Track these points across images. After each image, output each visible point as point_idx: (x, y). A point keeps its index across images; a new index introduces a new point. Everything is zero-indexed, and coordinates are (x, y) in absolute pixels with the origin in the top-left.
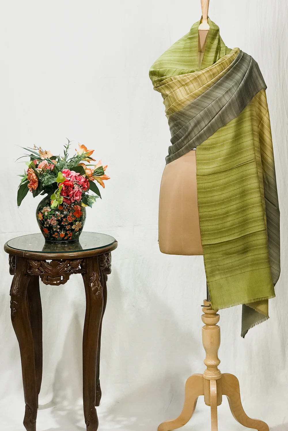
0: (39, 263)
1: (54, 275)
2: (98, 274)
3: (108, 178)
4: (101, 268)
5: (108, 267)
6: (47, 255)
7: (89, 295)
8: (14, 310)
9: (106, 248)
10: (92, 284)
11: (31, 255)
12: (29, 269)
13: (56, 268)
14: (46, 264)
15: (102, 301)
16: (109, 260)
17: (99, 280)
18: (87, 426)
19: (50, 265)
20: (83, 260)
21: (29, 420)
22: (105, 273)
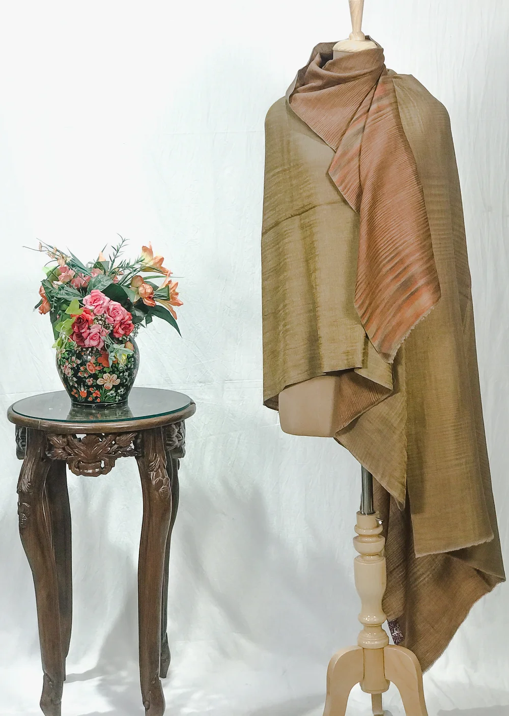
0: (65, 440)
1: (89, 459)
2: (164, 458)
3: (180, 303)
4: (168, 447)
5: (180, 446)
6: (78, 426)
7: (149, 492)
8: (24, 518)
9: (176, 414)
10: (153, 474)
11: (52, 427)
12: (48, 450)
13: (92, 447)
14: (76, 442)
15: (170, 501)
16: (181, 434)
17: (165, 468)
18: (146, 710)
19: (83, 443)
20: (138, 435)
21: (49, 699)
22: (175, 456)
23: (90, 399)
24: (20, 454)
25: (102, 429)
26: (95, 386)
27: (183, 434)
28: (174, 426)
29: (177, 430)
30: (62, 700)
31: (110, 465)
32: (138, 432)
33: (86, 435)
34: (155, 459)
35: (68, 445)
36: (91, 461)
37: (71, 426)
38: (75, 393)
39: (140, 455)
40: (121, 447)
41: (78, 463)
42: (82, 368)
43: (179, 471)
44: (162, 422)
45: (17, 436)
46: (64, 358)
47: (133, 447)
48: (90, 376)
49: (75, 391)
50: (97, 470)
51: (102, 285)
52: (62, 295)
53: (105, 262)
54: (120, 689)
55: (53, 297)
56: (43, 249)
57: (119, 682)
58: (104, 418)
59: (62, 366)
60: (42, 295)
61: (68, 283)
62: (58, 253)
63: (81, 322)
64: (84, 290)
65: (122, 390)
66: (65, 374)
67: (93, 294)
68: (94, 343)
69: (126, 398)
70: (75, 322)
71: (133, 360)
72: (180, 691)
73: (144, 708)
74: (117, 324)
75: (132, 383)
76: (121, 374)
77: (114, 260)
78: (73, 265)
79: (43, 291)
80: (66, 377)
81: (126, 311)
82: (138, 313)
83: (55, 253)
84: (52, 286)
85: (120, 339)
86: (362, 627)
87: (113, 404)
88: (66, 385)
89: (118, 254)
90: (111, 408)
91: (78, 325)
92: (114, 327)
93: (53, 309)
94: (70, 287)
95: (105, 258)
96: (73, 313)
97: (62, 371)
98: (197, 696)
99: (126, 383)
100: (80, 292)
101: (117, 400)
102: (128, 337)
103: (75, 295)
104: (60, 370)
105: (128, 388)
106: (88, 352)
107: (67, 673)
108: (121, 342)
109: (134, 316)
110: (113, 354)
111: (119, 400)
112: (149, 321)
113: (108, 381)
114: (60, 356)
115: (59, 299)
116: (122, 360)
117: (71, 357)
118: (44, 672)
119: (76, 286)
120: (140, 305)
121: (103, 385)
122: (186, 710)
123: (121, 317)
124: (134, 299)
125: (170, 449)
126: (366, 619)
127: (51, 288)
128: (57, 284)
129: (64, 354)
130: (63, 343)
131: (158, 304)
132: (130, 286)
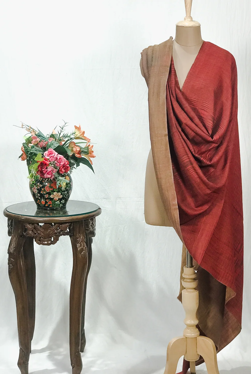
0: (33, 226)
1: (45, 236)
2: (84, 236)
3: (94, 156)
4: (86, 231)
5: (93, 231)
6: (40, 219)
7: (76, 254)
8: (11, 267)
9: (91, 214)
10: (78, 245)
11: (26, 219)
12: (24, 231)
13: (47, 230)
14: (39, 227)
15: (87, 259)
16: (93, 225)
17: (85, 242)
18: (73, 368)
19: (42, 228)
20: (71, 224)
21: (22, 361)
22: (90, 236)
23: (46, 205)
24: (10, 233)
25: (52, 221)
26: (49, 198)
27: (94, 224)
28: (90, 220)
29: (91, 222)
30: (29, 362)
31: (56, 240)
32: (71, 222)
33: (44, 224)
34: (80, 237)
35: (35, 229)
36: (46, 237)
37: (36, 219)
38: (39, 202)
39: (72, 235)
40: (62, 230)
41: (40, 238)
42: (42, 189)
43: (92, 244)
44: (83, 218)
45: (8, 224)
46: (33, 184)
47: (68, 231)
48: (47, 193)
49: (39, 201)
50: (49, 242)
51: (54, 146)
52: (33, 151)
53: (56, 134)
54: (59, 358)
55: (28, 152)
56: (24, 127)
57: (59, 354)
58: (54, 215)
59: (32, 188)
60: (23, 151)
61: (36, 145)
62: (31, 129)
63: (43, 165)
64: (44, 149)
65: (63, 201)
66: (34, 192)
67: (49, 151)
68: (49, 176)
69: (65, 205)
70: (39, 165)
71: (69, 186)
72: (90, 359)
73: (71, 367)
74: (61, 166)
75: (68, 198)
76: (63, 193)
77: (60, 133)
78: (39, 135)
79: (23, 149)
80: (34, 193)
81: (66, 160)
82: (72, 161)
83: (30, 129)
84: (28, 146)
85: (63, 174)
86: (186, 326)
87: (58, 208)
88: (34, 198)
89: (63, 130)
90: (57, 210)
91: (41, 166)
92: (59, 168)
93: (28, 158)
94: (38, 147)
95: (56, 132)
96: (39, 160)
97: (32, 191)
98: (99, 362)
99: (66, 197)
100: (42, 149)
101: (60, 206)
102: (67, 173)
103: (40, 151)
104: (31, 190)
105: (66, 200)
106: (46, 181)
107: (32, 349)
108: (63, 176)
109: (70, 162)
110: (59, 182)
111: (62, 206)
112: (78, 165)
113: (56, 196)
114: (31, 182)
115: (32, 153)
116: (64, 185)
117: (38, 183)
118: (20, 347)
119: (40, 147)
120: (74, 157)
121: (54, 198)
122: (93, 369)
123: (64, 163)
124: (70, 154)
125: (87, 232)
126: (188, 322)
127: (27, 147)
128: (30, 145)
129: (33, 181)
130: (33, 176)
131: (83, 156)
132: (69, 147)
